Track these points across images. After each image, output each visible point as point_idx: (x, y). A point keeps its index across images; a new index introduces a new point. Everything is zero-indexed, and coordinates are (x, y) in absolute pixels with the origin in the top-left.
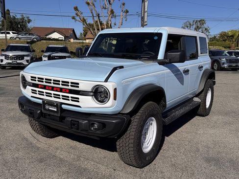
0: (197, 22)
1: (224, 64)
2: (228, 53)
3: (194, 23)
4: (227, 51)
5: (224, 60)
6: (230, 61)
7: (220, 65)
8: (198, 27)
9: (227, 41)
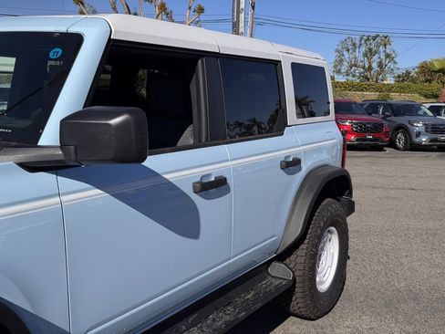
0: (368, 40)
1: (418, 134)
2: (431, 109)
3: (363, 41)
4: (428, 106)
5: (419, 126)
6: (434, 129)
7: (411, 138)
8: (371, 50)
9: (434, 83)
